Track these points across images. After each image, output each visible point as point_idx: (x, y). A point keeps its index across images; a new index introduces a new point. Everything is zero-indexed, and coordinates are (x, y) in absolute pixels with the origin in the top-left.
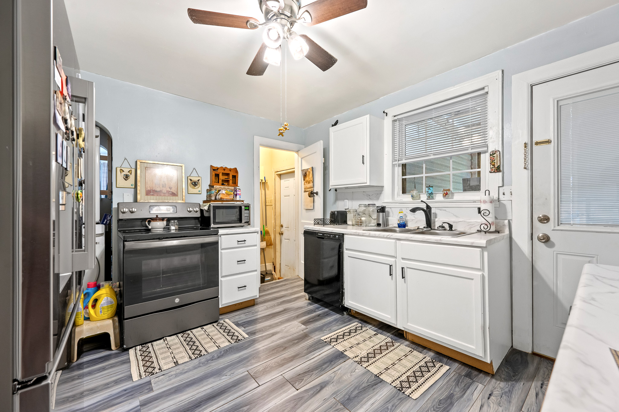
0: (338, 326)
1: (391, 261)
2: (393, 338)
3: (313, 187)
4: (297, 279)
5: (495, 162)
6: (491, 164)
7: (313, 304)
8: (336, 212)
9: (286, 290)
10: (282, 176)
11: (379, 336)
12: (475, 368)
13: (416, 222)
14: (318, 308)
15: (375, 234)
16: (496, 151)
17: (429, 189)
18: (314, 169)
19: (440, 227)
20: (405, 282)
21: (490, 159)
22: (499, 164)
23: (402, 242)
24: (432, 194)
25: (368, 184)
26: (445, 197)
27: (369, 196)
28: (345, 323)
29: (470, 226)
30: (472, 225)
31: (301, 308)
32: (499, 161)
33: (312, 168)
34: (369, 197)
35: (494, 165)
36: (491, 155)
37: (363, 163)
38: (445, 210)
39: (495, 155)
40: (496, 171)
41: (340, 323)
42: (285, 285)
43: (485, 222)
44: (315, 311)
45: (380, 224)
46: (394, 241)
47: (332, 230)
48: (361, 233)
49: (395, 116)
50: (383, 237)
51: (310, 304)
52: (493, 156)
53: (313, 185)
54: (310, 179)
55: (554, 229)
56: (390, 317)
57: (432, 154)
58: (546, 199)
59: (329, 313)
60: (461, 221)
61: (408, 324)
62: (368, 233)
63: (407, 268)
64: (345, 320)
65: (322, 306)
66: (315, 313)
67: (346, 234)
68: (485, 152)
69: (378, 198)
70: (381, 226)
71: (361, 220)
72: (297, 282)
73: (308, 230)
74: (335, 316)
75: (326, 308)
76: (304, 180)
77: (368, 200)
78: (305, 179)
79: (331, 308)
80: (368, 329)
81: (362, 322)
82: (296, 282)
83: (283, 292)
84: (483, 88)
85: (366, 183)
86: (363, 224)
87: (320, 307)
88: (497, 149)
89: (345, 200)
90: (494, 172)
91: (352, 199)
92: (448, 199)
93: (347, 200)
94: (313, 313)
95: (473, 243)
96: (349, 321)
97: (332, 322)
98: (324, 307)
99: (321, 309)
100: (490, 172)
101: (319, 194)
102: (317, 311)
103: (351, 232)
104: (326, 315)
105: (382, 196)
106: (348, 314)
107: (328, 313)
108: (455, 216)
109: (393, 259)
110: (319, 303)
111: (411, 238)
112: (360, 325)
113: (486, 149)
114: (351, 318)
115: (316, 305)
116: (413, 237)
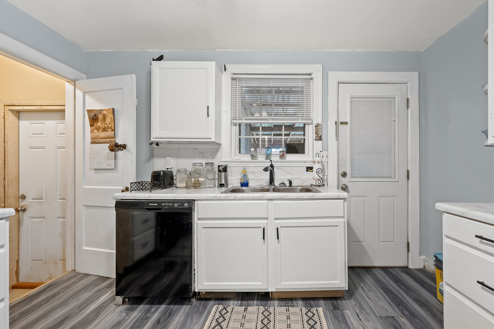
0: (197, 323)
1: (263, 222)
2: (261, 304)
3: (114, 137)
4: (74, 277)
5: (318, 133)
6: (316, 133)
7: (136, 308)
8: (162, 172)
9: (63, 304)
10: (21, 115)
11: (250, 309)
12: (332, 297)
13: (258, 180)
14: (148, 311)
15: (243, 197)
16: (319, 125)
17: (268, 150)
18: (115, 112)
19: (281, 183)
20: (279, 242)
21: (316, 130)
22: (321, 134)
23: (275, 202)
24: (270, 155)
25: (213, 140)
26: (282, 158)
27: (202, 153)
28: (202, 313)
29: (302, 181)
30: (304, 181)
31: (120, 324)
32: (321, 132)
33: (113, 109)
34: (202, 155)
35: (318, 135)
36: (316, 127)
37: (208, 115)
38: (282, 169)
39: (318, 127)
40: (319, 139)
41: (196, 317)
42: (54, 296)
43: (318, 177)
44: (147, 318)
45: (223, 184)
46: (266, 201)
47: (175, 197)
48: (223, 197)
49: (234, 74)
50: (254, 199)
51: (132, 310)
52: (317, 128)
53: (115, 134)
54: (106, 126)
55: (350, 181)
56: (261, 283)
57: (271, 119)
58: (345, 161)
59: (171, 311)
60: (295, 178)
61: (282, 283)
62: (234, 196)
63: (281, 227)
64: (198, 309)
65: (152, 304)
66: (149, 320)
67: (198, 200)
68: (312, 123)
69: (214, 157)
70: (224, 186)
71: (198, 181)
72: (78, 282)
73: (122, 199)
74: (182, 310)
75: (161, 303)
76: (91, 125)
77: (201, 158)
78: (95, 125)
79: (167, 301)
80: (233, 308)
81: (219, 302)
82: (75, 283)
83: (58, 310)
84: (310, 74)
85: (211, 139)
86: (202, 186)
87: (151, 308)
88: (319, 123)
89: (167, 158)
90: (318, 140)
91: (178, 156)
92: (284, 159)
93: (170, 158)
94: (146, 323)
95: (339, 196)
96: (205, 307)
97: (185, 321)
98: (156, 304)
99: (153, 310)
100: (315, 140)
101: (128, 147)
102: (151, 316)
103: (208, 197)
104: (168, 315)
105: (219, 155)
106: (198, 299)
107: (169, 311)
108: (290, 174)
109: (265, 221)
110: (145, 302)
111: (286, 196)
112: (221, 307)
113: (311, 121)
114: (203, 302)
115: (142, 307)
116: (287, 196)
